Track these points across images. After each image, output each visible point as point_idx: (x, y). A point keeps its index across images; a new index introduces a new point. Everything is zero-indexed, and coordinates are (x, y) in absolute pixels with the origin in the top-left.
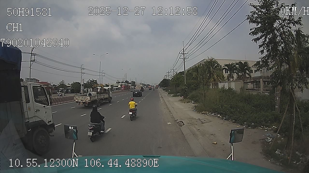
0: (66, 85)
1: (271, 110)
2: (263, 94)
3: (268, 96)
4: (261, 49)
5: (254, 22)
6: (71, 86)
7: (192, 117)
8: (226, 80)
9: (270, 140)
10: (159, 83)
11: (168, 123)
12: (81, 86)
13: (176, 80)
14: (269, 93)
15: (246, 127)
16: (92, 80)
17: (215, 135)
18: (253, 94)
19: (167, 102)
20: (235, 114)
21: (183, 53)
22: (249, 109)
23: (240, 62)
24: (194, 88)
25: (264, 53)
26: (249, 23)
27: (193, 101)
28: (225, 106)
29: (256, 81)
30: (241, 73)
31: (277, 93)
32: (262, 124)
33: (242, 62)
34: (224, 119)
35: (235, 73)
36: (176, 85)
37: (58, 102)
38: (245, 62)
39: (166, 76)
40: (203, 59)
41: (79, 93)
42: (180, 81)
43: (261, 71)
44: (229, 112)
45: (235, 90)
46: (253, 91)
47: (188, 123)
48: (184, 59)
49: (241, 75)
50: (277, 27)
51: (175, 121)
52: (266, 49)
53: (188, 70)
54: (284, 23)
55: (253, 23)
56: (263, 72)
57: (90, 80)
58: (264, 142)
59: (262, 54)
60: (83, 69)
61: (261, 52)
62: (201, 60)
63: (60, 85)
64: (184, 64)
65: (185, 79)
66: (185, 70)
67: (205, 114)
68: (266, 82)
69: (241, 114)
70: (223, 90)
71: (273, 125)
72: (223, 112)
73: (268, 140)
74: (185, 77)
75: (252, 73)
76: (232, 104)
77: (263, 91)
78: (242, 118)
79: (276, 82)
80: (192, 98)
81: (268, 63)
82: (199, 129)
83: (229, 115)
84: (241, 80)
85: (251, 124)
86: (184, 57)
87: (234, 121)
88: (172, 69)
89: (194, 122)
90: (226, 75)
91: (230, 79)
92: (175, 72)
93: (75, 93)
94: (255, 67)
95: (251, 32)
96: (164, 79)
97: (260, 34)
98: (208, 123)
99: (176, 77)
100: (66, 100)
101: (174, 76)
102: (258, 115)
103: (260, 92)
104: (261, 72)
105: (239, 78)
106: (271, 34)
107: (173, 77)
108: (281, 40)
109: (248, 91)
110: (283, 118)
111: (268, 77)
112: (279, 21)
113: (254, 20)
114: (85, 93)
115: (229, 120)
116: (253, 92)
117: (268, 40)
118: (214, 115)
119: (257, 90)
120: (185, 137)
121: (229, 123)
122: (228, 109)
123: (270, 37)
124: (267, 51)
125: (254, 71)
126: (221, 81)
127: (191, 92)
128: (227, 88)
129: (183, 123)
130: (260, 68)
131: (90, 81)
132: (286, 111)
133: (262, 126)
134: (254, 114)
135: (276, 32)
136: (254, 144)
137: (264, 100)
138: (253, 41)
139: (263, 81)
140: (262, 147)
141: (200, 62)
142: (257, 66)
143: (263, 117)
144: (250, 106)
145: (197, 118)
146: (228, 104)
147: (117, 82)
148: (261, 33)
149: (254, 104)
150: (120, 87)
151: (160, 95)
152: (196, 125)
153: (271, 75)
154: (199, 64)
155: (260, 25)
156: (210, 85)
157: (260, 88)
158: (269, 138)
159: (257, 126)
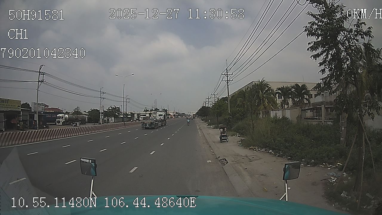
0: (82, 112)
1: (335, 143)
2: (324, 124)
3: (331, 126)
4: (322, 67)
5: (313, 34)
6: (88, 114)
7: (238, 153)
8: (279, 108)
9: (334, 180)
10: (197, 112)
11: (208, 161)
12: (101, 115)
13: (218, 107)
14: (333, 122)
15: (304, 165)
16: (114, 106)
17: (266, 175)
18: (313, 124)
19: (207, 134)
20: (291, 149)
21: (226, 74)
22: (308, 142)
23: (297, 85)
24: (240, 117)
25: (325, 73)
26: (308, 36)
27: (238, 134)
28: (279, 139)
29: (316, 108)
30: (298, 98)
31: (342, 122)
32: (324, 160)
33: (299, 85)
34: (277, 155)
35: (290, 98)
36: (217, 114)
37: (72, 133)
38: (303, 85)
39: (205, 102)
40: (251, 82)
41: (98, 123)
42: (223, 109)
43: (322, 95)
44: (283, 146)
45: (290, 120)
46: (313, 120)
47: (233, 161)
48: (228, 82)
49: (298, 100)
50: (341, 40)
51: (217, 158)
52: (327, 67)
53: (232, 95)
54: (350, 35)
55: (312, 36)
56: (326, 97)
57: (112, 107)
58: (326, 183)
59: (322, 74)
60: (103, 93)
61: (321, 72)
62: (249, 83)
63: (74, 113)
64: (228, 87)
65: (229, 107)
66: (229, 95)
67: (254, 150)
68: (329, 109)
69: (298, 149)
70: (276, 120)
71: (338, 161)
72: (276, 147)
73: (331, 181)
74: (229, 104)
75: (312, 98)
76: (287, 137)
77: (325, 120)
78: (299, 154)
79: (341, 108)
80: (237, 130)
81: (331, 86)
82: (247, 169)
83: (282, 151)
84: (298, 107)
85: (310, 161)
86: (227, 79)
87: (289, 158)
88: (212, 94)
89: (240, 159)
90: (279, 101)
91: (284, 105)
92: (216, 97)
93: (93, 123)
94: (315, 90)
95: (310, 47)
96: (202, 107)
97: (320, 50)
98: (257, 161)
99: (218, 104)
100: (82, 131)
101: (215, 103)
102: (319, 150)
103: (322, 121)
104: (322, 97)
105: (295, 104)
106: (335, 49)
107: (213, 104)
108: (346, 57)
109: (306, 120)
110: (350, 152)
111: (331, 103)
112: (344, 32)
113: (313, 32)
114: (105, 123)
115: (284, 157)
116: (312, 122)
117: (331, 57)
118: (264, 151)
119: (318, 119)
120: (228, 178)
121: (283, 160)
122: (282, 144)
123: (333, 53)
124: (330, 70)
125: (313, 96)
126: (273, 108)
127: (236, 122)
128: (281, 118)
129: (226, 160)
130: (321, 92)
131: (111, 109)
132: (353, 143)
133: (324, 164)
134: (314, 149)
135: (340, 46)
136: (314, 185)
137: (326, 131)
138: (312, 57)
139: (326, 108)
140: (324, 189)
141: (247, 85)
142: (318, 90)
143: (325, 152)
144: (309, 139)
145: (243, 155)
146: (282, 137)
147: (145, 110)
148: (321, 48)
149: (314, 136)
150: (148, 117)
151: (198, 126)
152: (242, 164)
153: (335, 100)
154: (246, 88)
155: (320, 38)
156: (260, 114)
157: (322, 116)
158: (333, 178)
159: (318, 164)
